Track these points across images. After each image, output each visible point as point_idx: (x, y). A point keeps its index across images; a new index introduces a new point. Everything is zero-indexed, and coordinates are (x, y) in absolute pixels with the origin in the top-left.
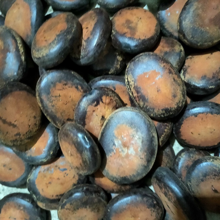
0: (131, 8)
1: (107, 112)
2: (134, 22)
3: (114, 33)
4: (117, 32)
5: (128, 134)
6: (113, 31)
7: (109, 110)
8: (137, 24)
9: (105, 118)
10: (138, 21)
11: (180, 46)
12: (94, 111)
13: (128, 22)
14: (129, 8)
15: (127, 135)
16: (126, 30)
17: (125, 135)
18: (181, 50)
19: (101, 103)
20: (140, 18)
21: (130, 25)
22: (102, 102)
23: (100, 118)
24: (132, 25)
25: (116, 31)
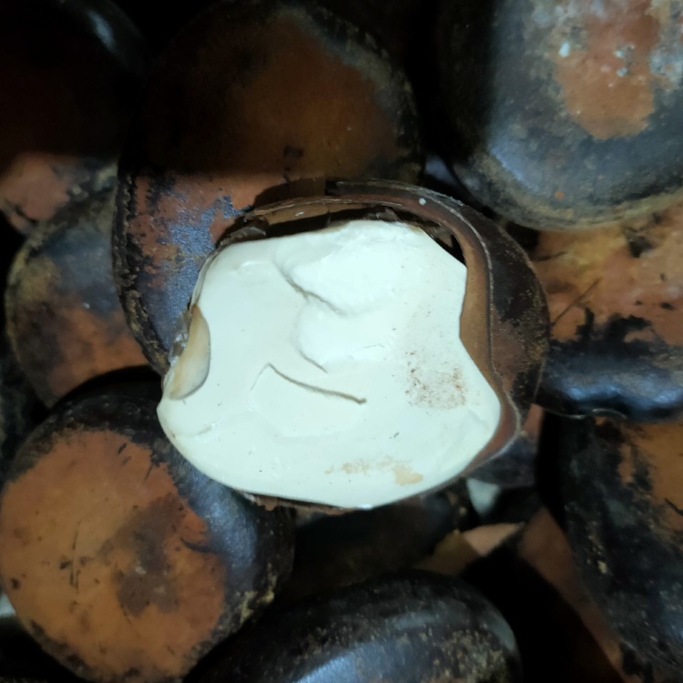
0: (61, 658)
1: (599, 257)
2: (104, 572)
3: (250, 595)
4: (231, 588)
5: (590, 63)
6: (245, 613)
7: (582, 262)
8: (107, 549)
9: (621, 242)
10: (83, 561)
11: (18, 283)
12: (666, 306)
13: (132, 597)
14: (69, 666)
15: (598, 58)
16: (183, 563)
17: (605, 69)
18: (27, 261)
19: (602, 319)
20: (66, 572)
21: (140, 570)
22: (590, 316)
23: (649, 256)
24: (128, 561)
25: (228, 599)
